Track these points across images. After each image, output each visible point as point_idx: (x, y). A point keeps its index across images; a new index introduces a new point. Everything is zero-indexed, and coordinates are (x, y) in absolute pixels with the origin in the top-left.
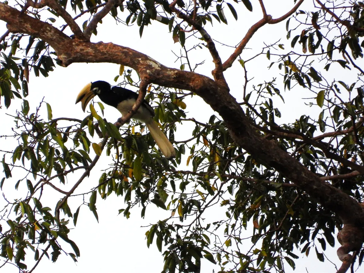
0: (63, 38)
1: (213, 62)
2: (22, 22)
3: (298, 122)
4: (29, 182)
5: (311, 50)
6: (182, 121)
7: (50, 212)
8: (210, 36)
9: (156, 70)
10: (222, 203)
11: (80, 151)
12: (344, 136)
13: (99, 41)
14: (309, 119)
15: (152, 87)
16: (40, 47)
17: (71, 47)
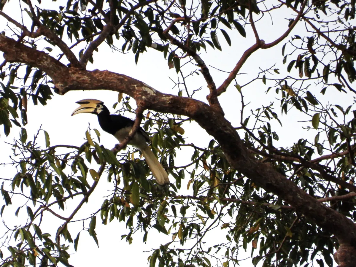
0: (60, 67)
1: (208, 87)
2: (18, 51)
3: (296, 145)
4: (29, 209)
5: (308, 75)
6: (181, 147)
7: (50, 238)
8: (203, 62)
9: (151, 96)
10: (222, 226)
11: (78, 177)
12: (341, 158)
13: (95, 69)
14: (307, 143)
15: (150, 114)
16: (38, 76)
17: (67, 75)
